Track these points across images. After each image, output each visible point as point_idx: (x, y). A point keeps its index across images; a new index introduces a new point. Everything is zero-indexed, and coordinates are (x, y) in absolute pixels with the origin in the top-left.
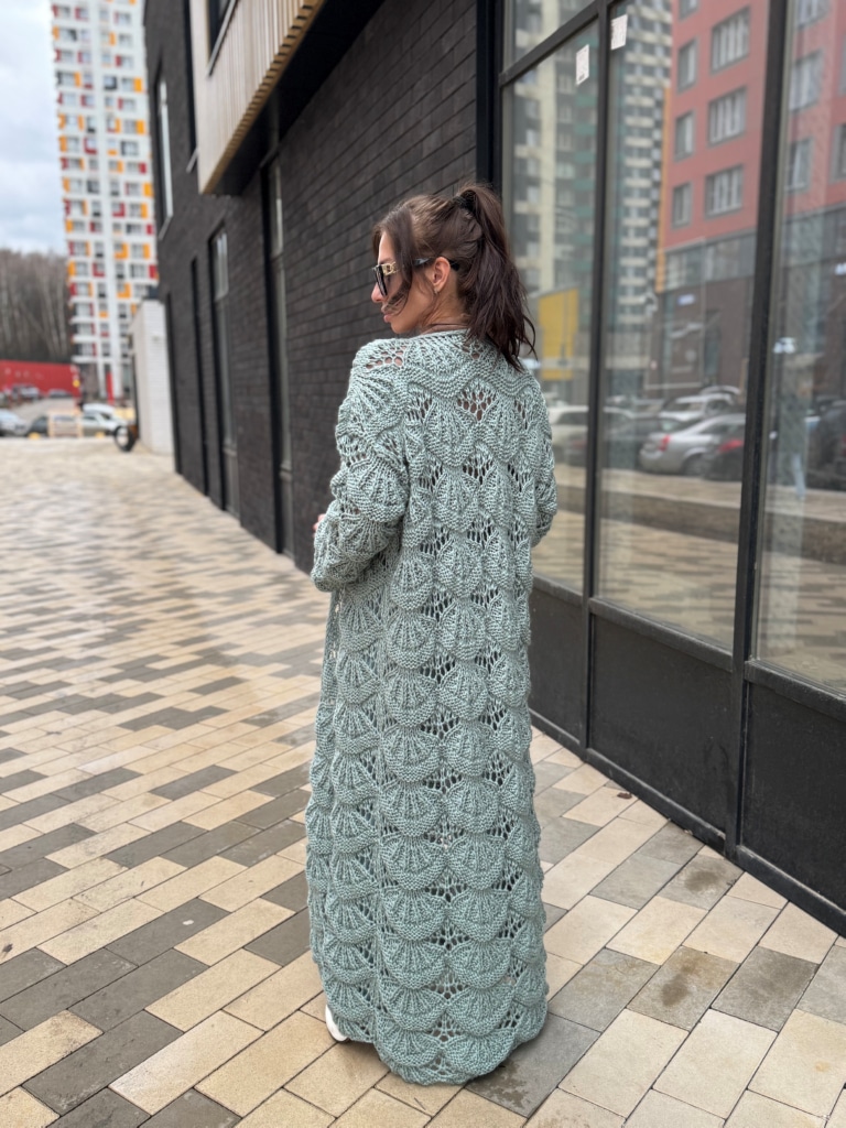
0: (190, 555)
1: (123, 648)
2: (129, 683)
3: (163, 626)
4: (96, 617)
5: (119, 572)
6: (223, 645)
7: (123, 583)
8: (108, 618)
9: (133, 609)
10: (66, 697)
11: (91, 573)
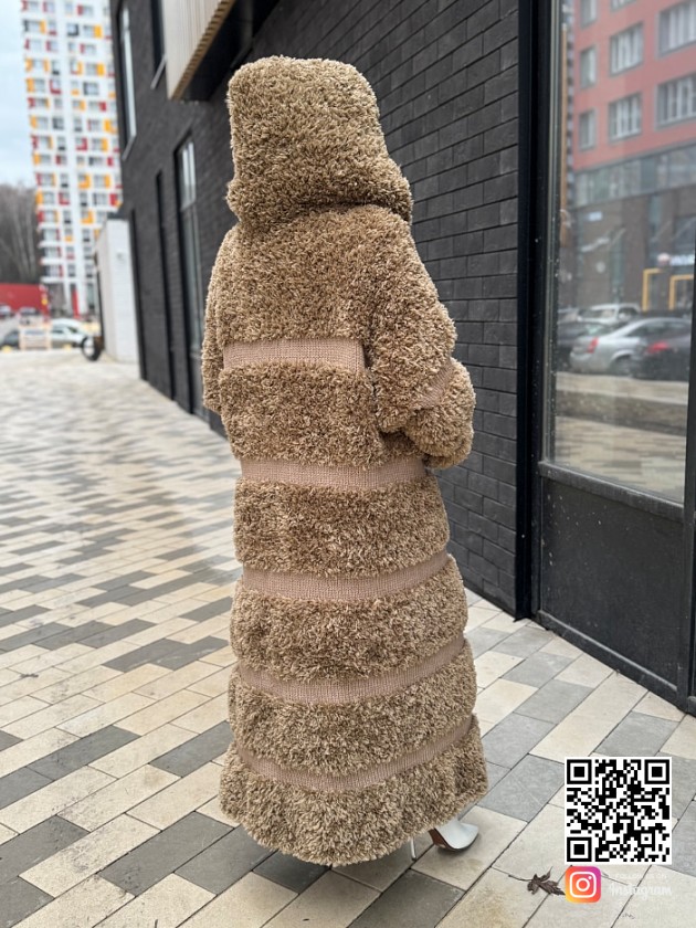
0: (163, 459)
1: (102, 564)
2: (112, 607)
3: (144, 537)
4: (71, 528)
5: (94, 478)
6: (212, 558)
7: (98, 489)
8: (85, 528)
9: (110, 518)
10: (42, 626)
11: (64, 480)
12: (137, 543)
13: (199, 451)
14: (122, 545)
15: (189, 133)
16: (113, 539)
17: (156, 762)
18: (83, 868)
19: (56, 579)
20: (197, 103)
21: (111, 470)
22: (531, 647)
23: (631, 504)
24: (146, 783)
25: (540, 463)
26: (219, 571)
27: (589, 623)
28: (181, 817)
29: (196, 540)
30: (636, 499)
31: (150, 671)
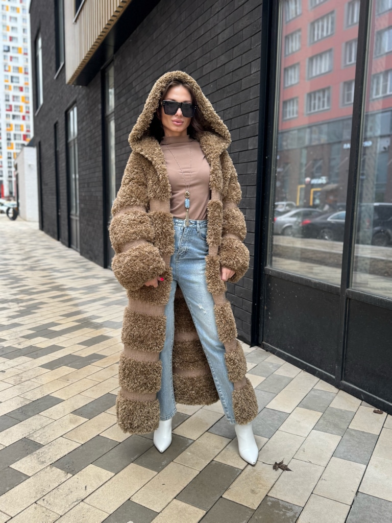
0: (57, 269)
2: (40, 339)
3: (52, 306)
4: (12, 301)
5: (21, 277)
6: (91, 316)
7: (24, 283)
8: (19, 301)
9: (32, 297)
10: (3, 348)
11: (5, 278)
12: (49, 309)
13: (76, 265)
14: (41, 310)
15: (75, 103)
16: (36, 307)
17: (75, 412)
18: (43, 462)
19: (8, 325)
20: (81, 87)
21: (29, 274)
22: (260, 359)
23: (313, 286)
24: (71, 422)
25: (265, 267)
26: (95, 323)
27: (289, 347)
28: (91, 438)
29: (80, 308)
30: (315, 284)
31: (65, 370)
